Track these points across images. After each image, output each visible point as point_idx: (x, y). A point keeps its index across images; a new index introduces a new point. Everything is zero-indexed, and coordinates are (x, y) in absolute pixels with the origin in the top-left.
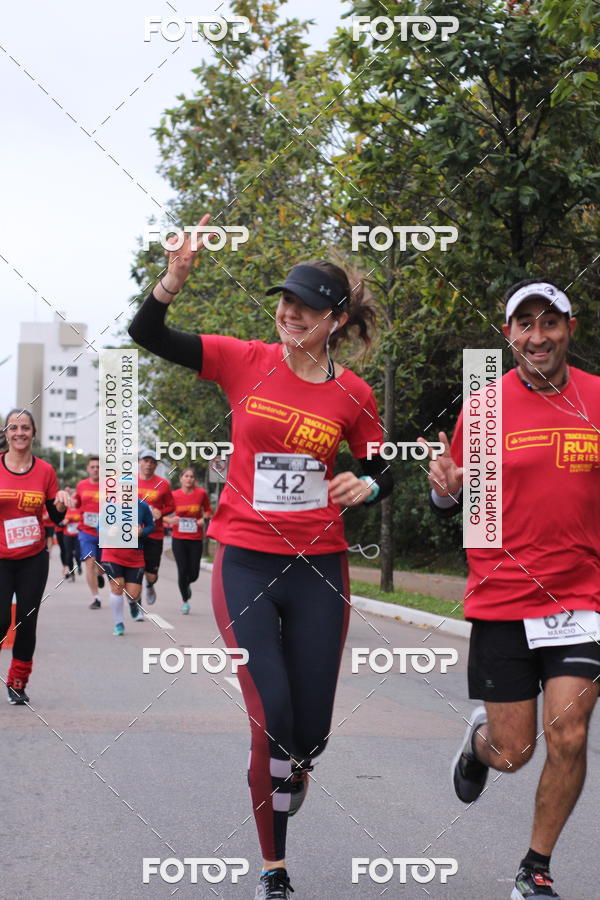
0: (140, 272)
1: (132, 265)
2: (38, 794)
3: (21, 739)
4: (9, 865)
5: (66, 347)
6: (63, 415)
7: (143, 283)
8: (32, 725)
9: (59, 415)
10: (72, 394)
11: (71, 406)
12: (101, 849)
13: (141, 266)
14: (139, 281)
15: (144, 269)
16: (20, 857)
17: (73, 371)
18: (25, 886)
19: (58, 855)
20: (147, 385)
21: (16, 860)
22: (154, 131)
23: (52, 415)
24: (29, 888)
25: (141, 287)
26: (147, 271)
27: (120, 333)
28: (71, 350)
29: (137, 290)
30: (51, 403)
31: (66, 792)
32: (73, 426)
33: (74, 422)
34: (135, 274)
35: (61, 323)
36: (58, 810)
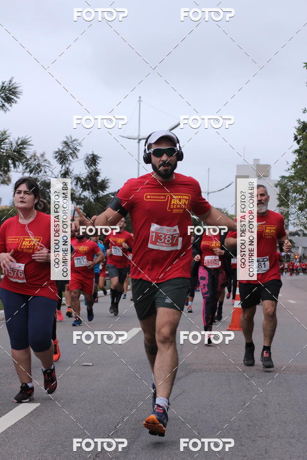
0: (299, 137)
1: (294, 134)
2: (264, 405)
4: (254, 441)
7: (301, 144)
12: (300, 434)
13: (300, 135)
14: (298, 143)
15: (301, 136)
16: (261, 437)
18: (264, 452)
19: (278, 436)
20: (303, 196)
21: (258, 438)
22: (305, 65)
24: (266, 453)
25: (300, 145)
26: (302, 137)
27: (289, 169)
29: (297, 147)
31: (278, 404)
34: (296, 138)
35: (258, 165)
36: (276, 413)
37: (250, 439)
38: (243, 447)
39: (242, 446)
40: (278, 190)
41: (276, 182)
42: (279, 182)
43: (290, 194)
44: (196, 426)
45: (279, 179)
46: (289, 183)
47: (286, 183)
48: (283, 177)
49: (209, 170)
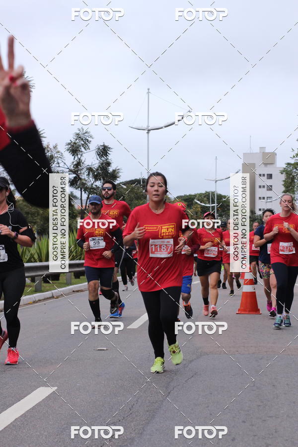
2: (274, 386)
3: (262, 358)
4: (263, 420)
5: (266, 164)
6: (266, 198)
8: (266, 352)
9: (264, 198)
10: (270, 188)
11: (269, 194)
16: (270, 417)
17: (270, 176)
18: (274, 431)
19: (288, 416)
21: (268, 418)
23: (260, 198)
24: (276, 432)
27: (294, 157)
28: (268, 166)
30: (260, 193)
31: (287, 384)
32: (270, 203)
33: (271, 202)
35: (263, 152)
36: (285, 394)
37: (261, 419)
38: (254, 427)
39: (253, 425)
40: (283, 177)
41: (282, 169)
42: (285, 168)
43: (296, 181)
44: (208, 407)
45: (284, 166)
46: (295, 170)
47: (291, 170)
48: (289, 164)
49: (216, 159)
